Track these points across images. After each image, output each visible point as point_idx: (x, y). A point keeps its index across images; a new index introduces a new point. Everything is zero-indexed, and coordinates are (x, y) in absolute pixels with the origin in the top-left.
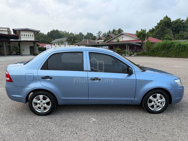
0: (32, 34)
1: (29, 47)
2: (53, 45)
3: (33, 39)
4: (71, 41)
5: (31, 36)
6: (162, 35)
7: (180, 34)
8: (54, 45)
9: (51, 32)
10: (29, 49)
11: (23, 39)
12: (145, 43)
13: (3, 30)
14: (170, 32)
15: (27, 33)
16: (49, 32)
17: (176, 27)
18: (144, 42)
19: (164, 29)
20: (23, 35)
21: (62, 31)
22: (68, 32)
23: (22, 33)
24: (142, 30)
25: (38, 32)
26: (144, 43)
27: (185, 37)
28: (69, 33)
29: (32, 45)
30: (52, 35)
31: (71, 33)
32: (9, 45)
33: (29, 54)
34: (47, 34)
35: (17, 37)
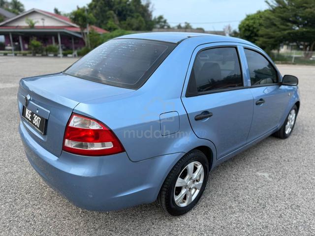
6: (102, 21)
7: (127, 22)
12: (88, 33)
14: (113, 17)
17: (120, 9)
18: (85, 31)
19: (105, 11)
24: (78, 8)
26: (86, 33)
27: (134, 27)
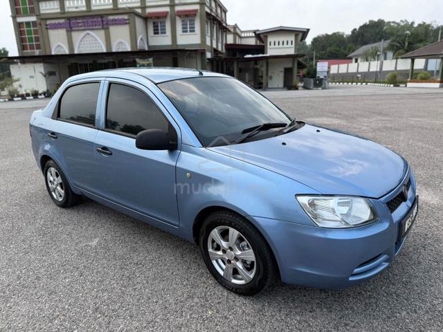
0: (292, 38)
1: (283, 70)
2: (354, 60)
3: (291, 51)
4: (403, 47)
5: (290, 43)
8: (356, 61)
9: (361, 28)
10: (282, 75)
11: (271, 51)
13: (248, 35)
15: (281, 38)
16: (355, 29)
20: (272, 44)
21: (393, 22)
22: (413, 23)
23: (271, 39)
25: (304, 32)
28: (416, 25)
29: (289, 65)
30: (363, 35)
31: (420, 25)
32: (256, 66)
33: (281, 85)
34: (350, 33)
35: (261, 49)
